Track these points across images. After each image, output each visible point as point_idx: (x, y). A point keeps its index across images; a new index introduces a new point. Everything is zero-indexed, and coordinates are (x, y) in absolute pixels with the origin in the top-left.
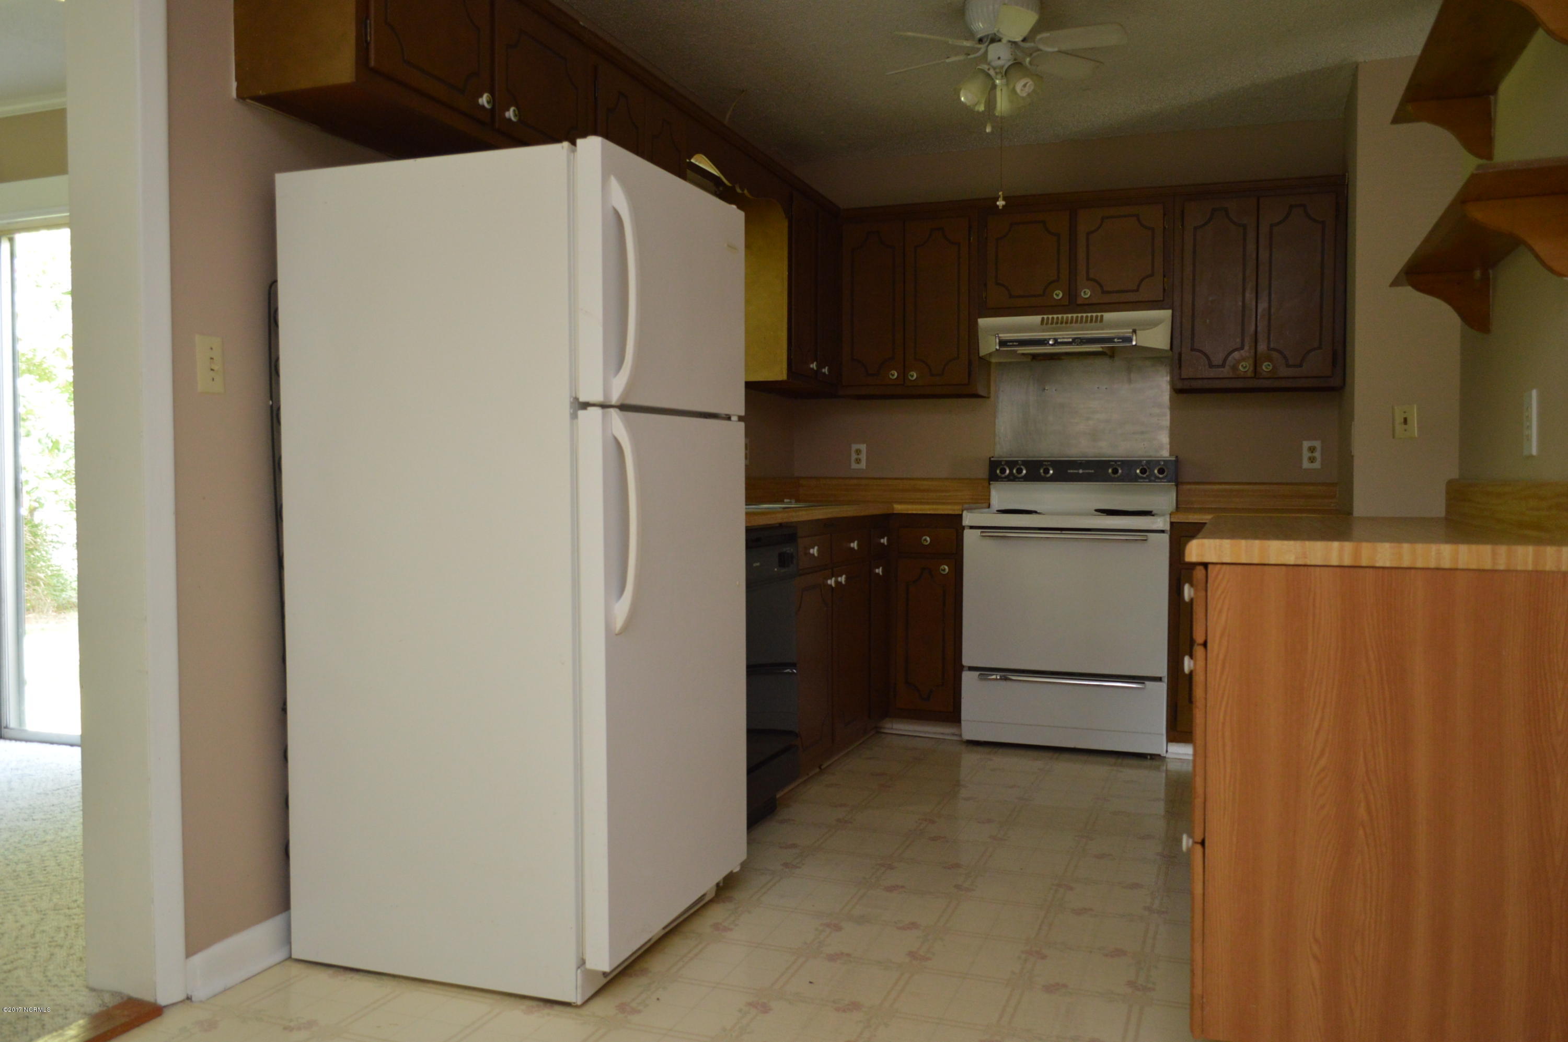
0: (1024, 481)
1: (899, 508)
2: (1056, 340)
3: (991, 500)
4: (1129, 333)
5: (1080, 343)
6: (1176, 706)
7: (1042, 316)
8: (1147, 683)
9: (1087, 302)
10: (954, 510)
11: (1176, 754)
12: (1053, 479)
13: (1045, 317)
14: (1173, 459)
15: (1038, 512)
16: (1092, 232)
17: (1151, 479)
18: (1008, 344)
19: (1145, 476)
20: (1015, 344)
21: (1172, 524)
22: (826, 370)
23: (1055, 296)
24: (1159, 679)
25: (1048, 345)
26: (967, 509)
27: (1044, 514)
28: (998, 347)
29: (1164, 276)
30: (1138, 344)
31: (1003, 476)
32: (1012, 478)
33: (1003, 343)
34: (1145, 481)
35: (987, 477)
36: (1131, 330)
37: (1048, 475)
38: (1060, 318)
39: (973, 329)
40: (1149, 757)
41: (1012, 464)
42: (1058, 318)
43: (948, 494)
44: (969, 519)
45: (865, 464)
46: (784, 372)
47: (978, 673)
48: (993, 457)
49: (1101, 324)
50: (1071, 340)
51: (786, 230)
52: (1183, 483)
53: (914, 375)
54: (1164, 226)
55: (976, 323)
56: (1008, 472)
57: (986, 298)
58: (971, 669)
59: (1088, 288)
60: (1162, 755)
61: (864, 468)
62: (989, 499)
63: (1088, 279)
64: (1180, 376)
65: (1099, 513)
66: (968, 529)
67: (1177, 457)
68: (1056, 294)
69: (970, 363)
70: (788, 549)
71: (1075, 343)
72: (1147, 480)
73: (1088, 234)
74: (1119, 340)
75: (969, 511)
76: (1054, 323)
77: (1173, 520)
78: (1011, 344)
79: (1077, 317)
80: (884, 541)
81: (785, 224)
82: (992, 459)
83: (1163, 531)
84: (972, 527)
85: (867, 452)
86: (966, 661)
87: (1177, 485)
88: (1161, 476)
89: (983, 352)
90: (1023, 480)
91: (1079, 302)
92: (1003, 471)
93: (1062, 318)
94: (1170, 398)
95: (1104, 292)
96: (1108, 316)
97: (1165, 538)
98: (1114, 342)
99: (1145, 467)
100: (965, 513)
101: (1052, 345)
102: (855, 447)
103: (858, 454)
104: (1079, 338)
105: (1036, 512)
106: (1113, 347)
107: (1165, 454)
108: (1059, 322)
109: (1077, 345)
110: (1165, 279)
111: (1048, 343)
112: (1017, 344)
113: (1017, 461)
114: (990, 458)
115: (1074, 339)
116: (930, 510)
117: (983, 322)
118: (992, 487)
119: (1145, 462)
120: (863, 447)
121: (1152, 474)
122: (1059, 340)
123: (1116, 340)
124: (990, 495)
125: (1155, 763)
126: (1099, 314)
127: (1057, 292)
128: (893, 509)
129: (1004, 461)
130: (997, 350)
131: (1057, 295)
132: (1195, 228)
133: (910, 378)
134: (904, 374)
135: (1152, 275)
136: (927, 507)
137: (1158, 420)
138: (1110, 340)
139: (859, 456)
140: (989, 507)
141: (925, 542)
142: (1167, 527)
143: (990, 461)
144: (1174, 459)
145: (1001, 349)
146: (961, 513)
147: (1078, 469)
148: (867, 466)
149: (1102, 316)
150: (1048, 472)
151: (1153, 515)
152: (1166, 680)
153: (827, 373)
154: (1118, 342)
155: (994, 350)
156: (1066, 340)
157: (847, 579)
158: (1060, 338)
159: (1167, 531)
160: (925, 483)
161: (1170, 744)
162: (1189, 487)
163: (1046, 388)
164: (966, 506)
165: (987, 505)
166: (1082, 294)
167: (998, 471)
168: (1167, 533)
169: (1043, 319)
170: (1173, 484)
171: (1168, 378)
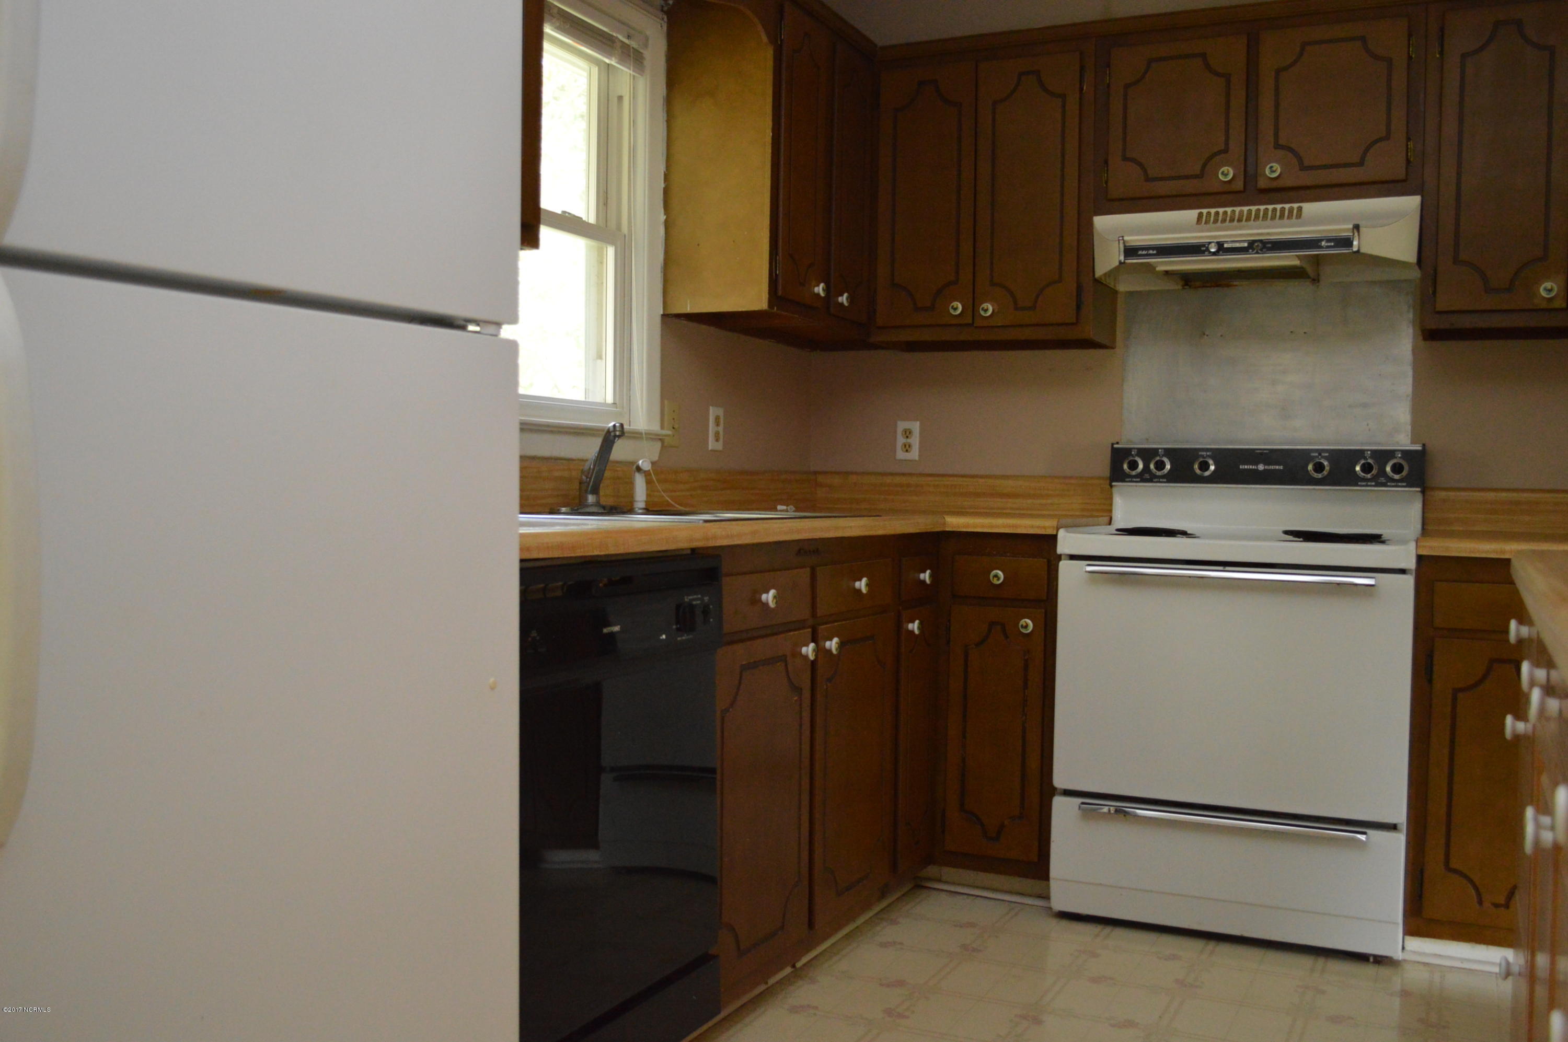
0: (1168, 482)
1: (955, 523)
2: (1220, 245)
3: (1113, 511)
4: (1347, 230)
5: (1261, 250)
6: (1422, 872)
7: (1198, 211)
8: (1371, 832)
9: (1274, 185)
10: (1044, 528)
11: (1420, 954)
12: (1215, 479)
13: (1205, 211)
14: (1418, 447)
15: (1189, 532)
16: (1286, 68)
17: (1381, 480)
18: (1140, 252)
19: (1369, 476)
20: (1151, 252)
21: (1420, 558)
22: (844, 299)
23: (1221, 177)
24: (1394, 827)
25: (1206, 253)
26: (1065, 526)
27: (1198, 537)
28: (1122, 258)
29: (1409, 139)
30: (1362, 251)
31: (1134, 473)
32: (1146, 477)
33: (1130, 251)
34: (1369, 484)
35: (1108, 475)
36: (1351, 226)
37: (1207, 474)
38: (1229, 213)
39: (1085, 233)
40: (1371, 959)
41: (1148, 454)
42: (1225, 213)
43: (1049, 501)
44: (1067, 542)
45: (917, 453)
46: (764, 298)
47: (1078, 800)
48: (1117, 443)
49: (1299, 220)
50: (1246, 245)
51: (770, 64)
52: (1433, 489)
53: (989, 308)
54: (1409, 53)
55: (1091, 224)
56: (1141, 466)
57: (1106, 183)
58: (1068, 793)
59: (1276, 162)
60: (1395, 958)
61: (917, 458)
62: (1110, 511)
63: (1277, 146)
64: (1435, 308)
65: (1291, 538)
66: (1065, 560)
67: (1424, 445)
68: (1223, 173)
69: (1079, 288)
70: (694, 599)
71: (1253, 250)
72: (1373, 484)
73: (1278, 72)
74: (1329, 244)
75: (1070, 529)
76: (1219, 221)
77: (1421, 553)
78: (1144, 252)
79: (1259, 210)
80: (926, 576)
81: (770, 53)
82: (1116, 446)
83: (1403, 571)
84: (1073, 557)
85: (921, 433)
86: (1060, 780)
87: (1423, 492)
88: (1397, 477)
89: (1100, 270)
90: (1165, 480)
91: (1262, 184)
92: (1133, 465)
93: (1234, 211)
94: (1414, 351)
95: (1303, 168)
96: (1310, 208)
97: (1409, 582)
98: (1321, 247)
99: (1370, 461)
100: (1062, 534)
101: (1214, 254)
102: (902, 425)
103: (907, 437)
104: (1261, 241)
105: (1184, 533)
106: (1317, 255)
107: (1403, 441)
108: (1228, 219)
109: (1257, 253)
110: (1411, 145)
111: (1208, 250)
112: (1155, 252)
113: (1157, 449)
114: (1113, 444)
115: (1252, 244)
116: (1004, 526)
117: (1101, 222)
118: (1115, 490)
119: (1369, 452)
120: (916, 426)
121: (1382, 472)
122: (1226, 246)
123: (1323, 243)
124: (1111, 505)
125: (1383, 971)
126: (1295, 206)
127: (1225, 169)
128: (944, 524)
129: (1134, 448)
130: (1120, 263)
131: (1225, 175)
132: (1464, 56)
133: (982, 313)
134: (972, 307)
135: (1387, 137)
136: (1000, 521)
137: (1393, 384)
138: (1313, 243)
139: (909, 440)
140: (1110, 523)
141: (995, 579)
142: (1411, 564)
143: (1112, 448)
144: (1420, 448)
145: (1126, 261)
146: (1055, 533)
147: (1257, 464)
148: (920, 456)
149: (1300, 209)
150: (1207, 468)
151: (1383, 542)
152: (1404, 828)
153: (846, 303)
154: (1328, 247)
155: (1117, 264)
156: (1237, 245)
157: (841, 645)
158: (1227, 242)
159: (1410, 570)
160: (1010, 483)
161: (1407, 938)
162: (1443, 494)
163: (1207, 333)
164: (1064, 521)
165: (1106, 519)
166: (1267, 172)
167: (1125, 466)
168: (1411, 574)
169: (1200, 215)
170: (1419, 489)
171: (1411, 316)
